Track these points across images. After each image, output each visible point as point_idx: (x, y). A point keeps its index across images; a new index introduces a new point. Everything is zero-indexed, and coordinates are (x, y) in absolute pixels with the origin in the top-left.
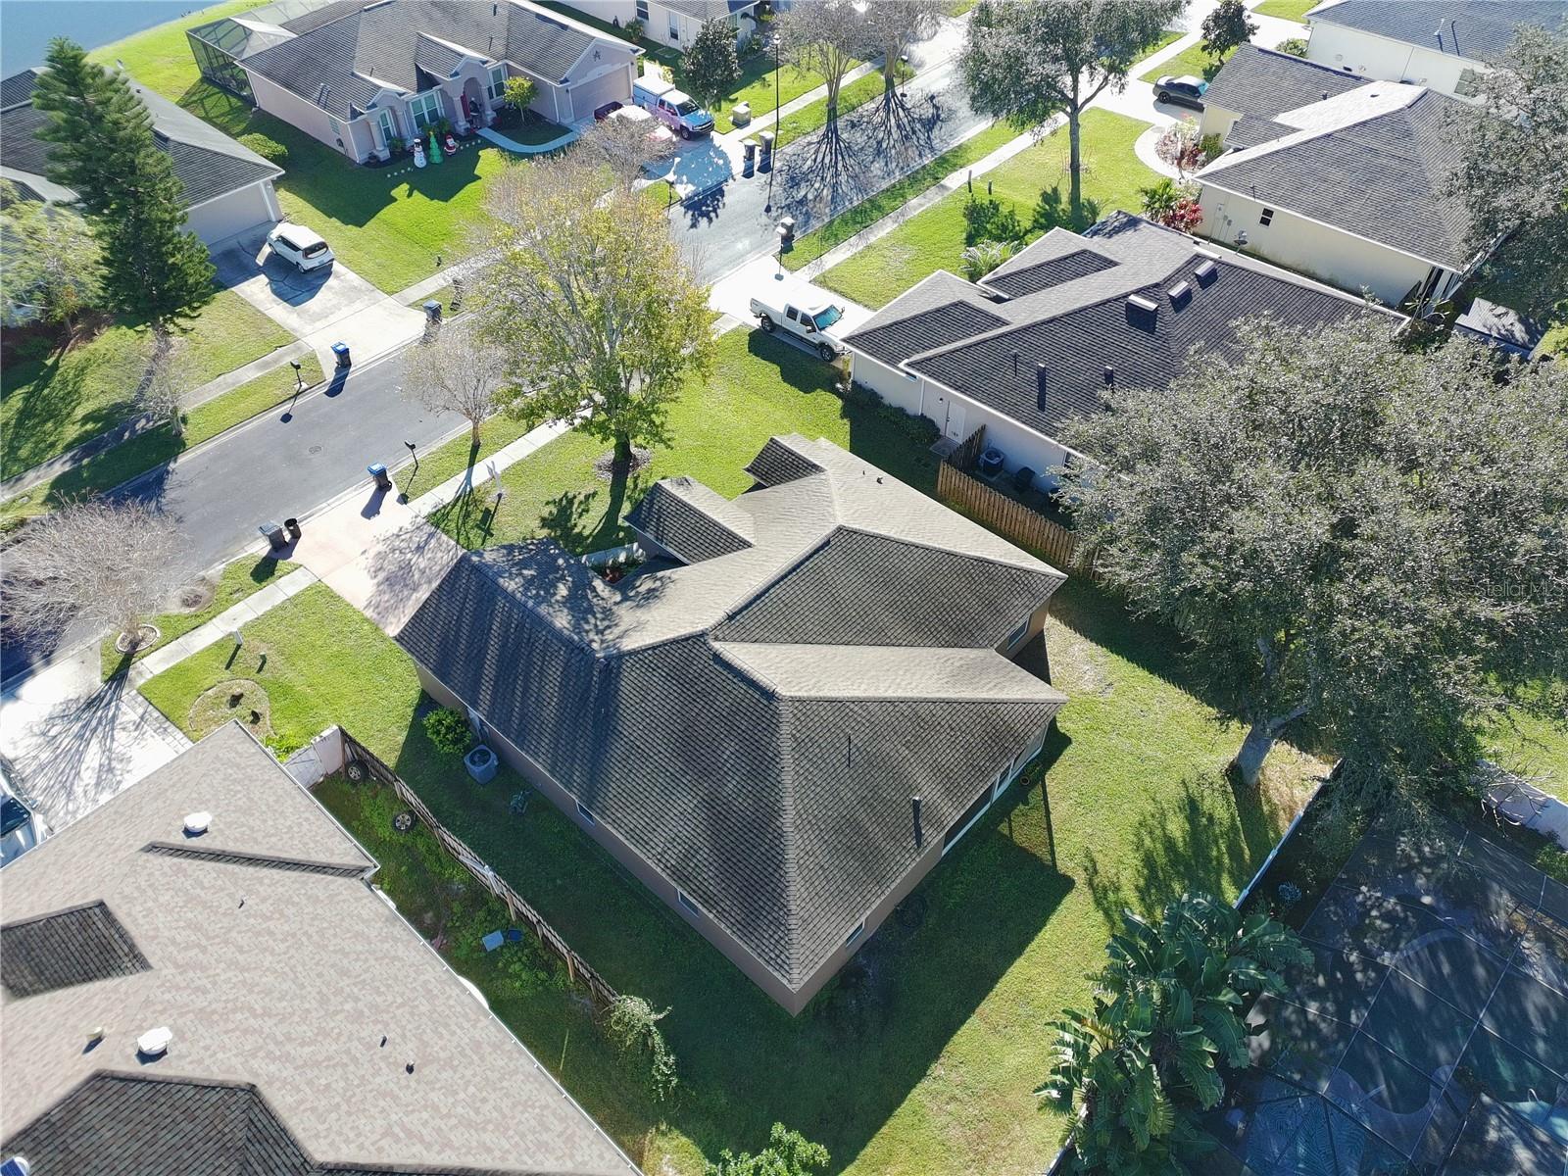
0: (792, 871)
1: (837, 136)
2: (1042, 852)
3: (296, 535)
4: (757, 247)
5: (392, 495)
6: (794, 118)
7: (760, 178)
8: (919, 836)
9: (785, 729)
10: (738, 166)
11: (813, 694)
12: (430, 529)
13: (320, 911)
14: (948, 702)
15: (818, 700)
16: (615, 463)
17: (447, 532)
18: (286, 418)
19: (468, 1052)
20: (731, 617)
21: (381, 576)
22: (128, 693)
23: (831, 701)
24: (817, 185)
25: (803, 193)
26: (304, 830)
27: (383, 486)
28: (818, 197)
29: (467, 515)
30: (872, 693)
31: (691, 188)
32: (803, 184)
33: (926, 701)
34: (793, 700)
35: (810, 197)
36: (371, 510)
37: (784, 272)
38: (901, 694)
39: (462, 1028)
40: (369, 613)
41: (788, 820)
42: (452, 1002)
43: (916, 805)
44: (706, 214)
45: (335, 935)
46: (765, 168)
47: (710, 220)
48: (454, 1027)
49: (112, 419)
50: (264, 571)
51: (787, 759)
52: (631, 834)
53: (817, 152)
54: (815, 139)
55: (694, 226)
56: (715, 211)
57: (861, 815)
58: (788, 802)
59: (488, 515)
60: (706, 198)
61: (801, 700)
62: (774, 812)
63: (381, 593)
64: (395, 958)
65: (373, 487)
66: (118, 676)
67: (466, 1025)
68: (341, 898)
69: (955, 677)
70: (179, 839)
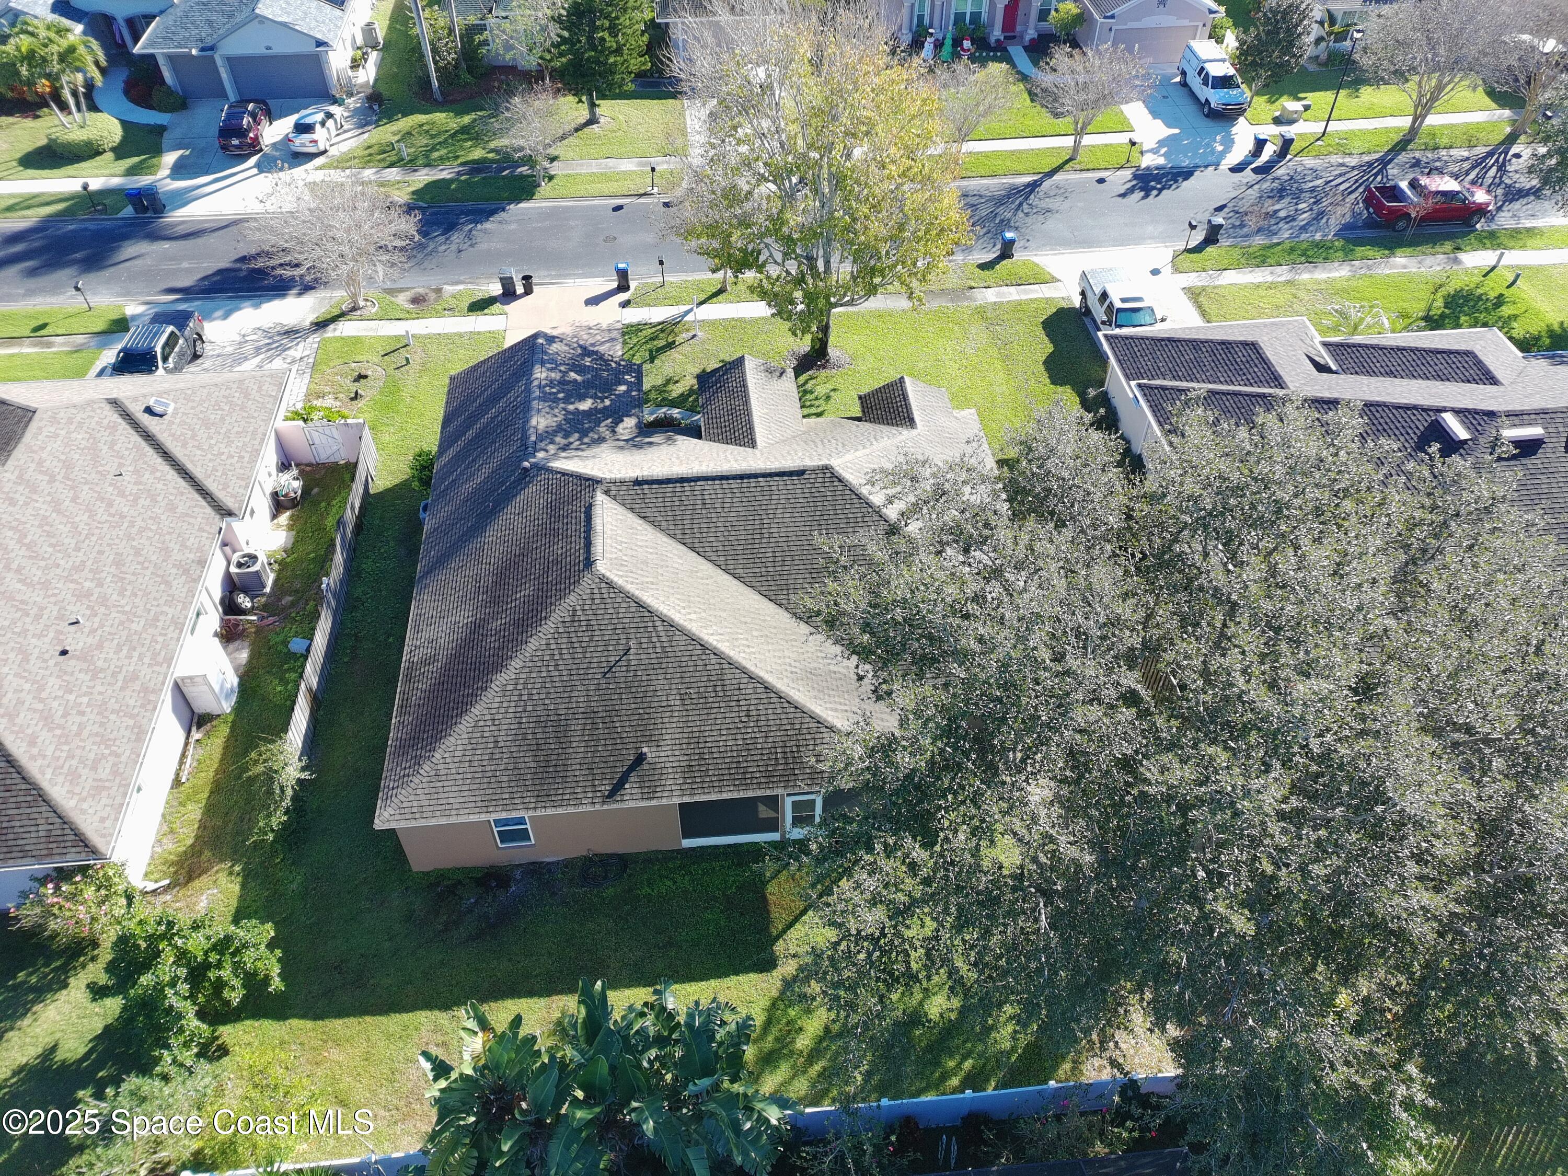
0: (465, 725)
1: (1385, 167)
2: (779, 916)
3: (528, 291)
4: (1164, 238)
5: (623, 297)
6: (1347, 136)
7: (1248, 175)
8: (618, 787)
9: (572, 599)
10: (1236, 156)
11: (631, 588)
12: (617, 335)
13: (163, 517)
14: (767, 688)
15: (628, 596)
17: (625, 343)
18: (618, 208)
19: (121, 677)
20: (638, 482)
22: (315, 338)
23: (640, 605)
24: (1301, 206)
25: (1277, 207)
26: (229, 462)
28: (1289, 219)
29: (652, 339)
30: (694, 627)
31: (1161, 161)
32: (1287, 200)
33: (744, 671)
34: (603, 579)
35: (1282, 214)
36: (593, 301)
37: (1167, 270)
38: (724, 647)
39: (141, 658)
41: (502, 678)
42: (160, 639)
43: (640, 759)
44: (1147, 191)
45: (149, 538)
46: (1264, 170)
47: (1147, 196)
48: (136, 654)
50: (480, 306)
51: (549, 627)
53: (1340, 175)
54: (1353, 161)
55: (1123, 195)
56: (1160, 191)
57: (576, 727)
58: (516, 663)
60: (1164, 175)
61: (610, 585)
62: (498, 665)
64: (168, 584)
66: (321, 325)
67: (147, 660)
68: (192, 520)
69: (810, 676)
70: (137, 410)
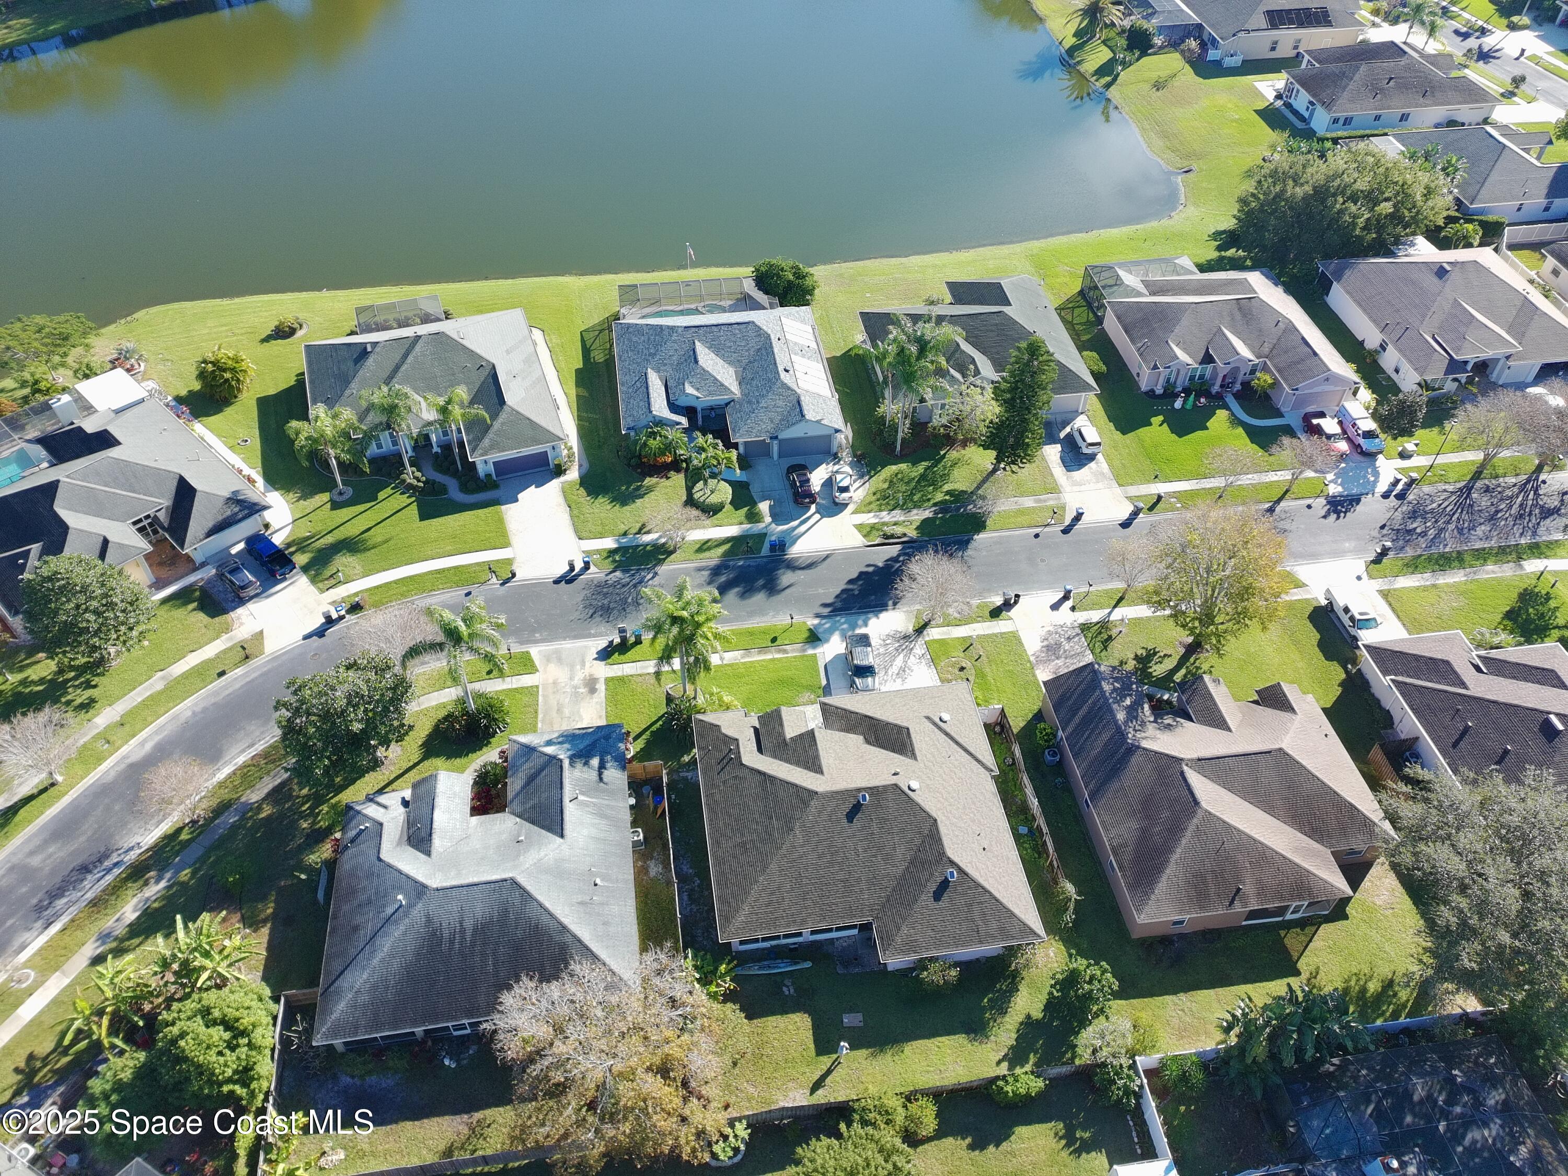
0: (1164, 878)
1: (1469, 493)
2: (1295, 955)
3: (1016, 602)
4: (1357, 552)
6: (1446, 467)
7: (1392, 501)
8: (1232, 903)
9: (1195, 821)
10: (1382, 487)
11: (1218, 814)
12: (1078, 631)
14: (1284, 857)
15: (1219, 818)
16: (1190, 645)
17: (1086, 637)
18: (1037, 536)
20: (1199, 760)
21: (1046, 643)
22: (921, 641)
23: (1224, 822)
24: (1429, 524)
25: (1415, 525)
26: (977, 740)
27: (1066, 597)
28: (1424, 534)
29: (1100, 633)
30: (1247, 831)
31: (1340, 489)
32: (1419, 519)
33: (1273, 850)
34: (1206, 811)
35: (1419, 530)
36: (1055, 607)
37: (1365, 576)
38: (1262, 839)
40: (1032, 659)
41: (1175, 857)
43: (1239, 890)
44: (1338, 513)
46: (1401, 496)
47: (1338, 518)
49: (959, 497)
50: (996, 613)
51: (1188, 834)
52: (1102, 822)
53: (1445, 500)
54: (1450, 488)
55: (1325, 517)
56: (1345, 513)
57: (1209, 877)
58: (1179, 850)
59: (1110, 638)
60: (1345, 501)
61: (1210, 813)
62: (1170, 850)
63: (1042, 651)
64: (993, 810)
65: (1061, 595)
66: (920, 630)
68: (982, 776)
69: (1296, 850)
70: (937, 720)
